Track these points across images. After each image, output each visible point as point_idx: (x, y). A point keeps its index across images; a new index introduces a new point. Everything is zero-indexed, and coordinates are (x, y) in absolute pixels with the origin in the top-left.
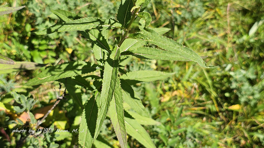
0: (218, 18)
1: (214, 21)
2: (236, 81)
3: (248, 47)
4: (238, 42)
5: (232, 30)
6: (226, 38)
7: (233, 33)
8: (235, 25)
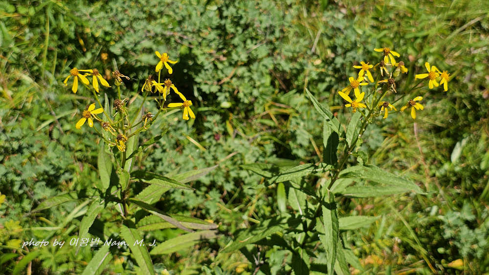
0: (403, 144)
1: (399, 151)
2: (449, 226)
3: (454, 179)
4: (438, 174)
5: (426, 159)
6: (420, 171)
7: (428, 162)
8: (430, 151)
